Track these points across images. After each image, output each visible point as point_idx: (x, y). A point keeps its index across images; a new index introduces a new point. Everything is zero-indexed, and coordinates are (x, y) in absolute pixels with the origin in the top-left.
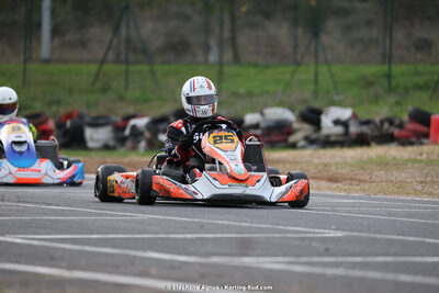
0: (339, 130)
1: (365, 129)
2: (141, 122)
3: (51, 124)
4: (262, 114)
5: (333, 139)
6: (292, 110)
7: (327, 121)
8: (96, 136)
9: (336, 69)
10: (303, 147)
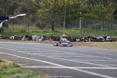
0: (109, 39)
1: (112, 39)
2: (83, 38)
3: (72, 38)
7: (107, 38)
8: (77, 40)
9: (111, 31)
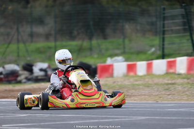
4: (4, 67)
5: (39, 78)
6: (18, 65)
10: (25, 83)
